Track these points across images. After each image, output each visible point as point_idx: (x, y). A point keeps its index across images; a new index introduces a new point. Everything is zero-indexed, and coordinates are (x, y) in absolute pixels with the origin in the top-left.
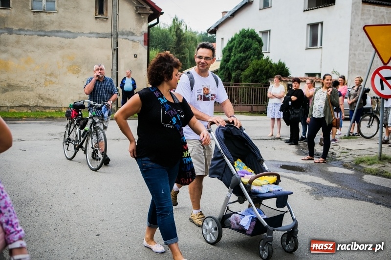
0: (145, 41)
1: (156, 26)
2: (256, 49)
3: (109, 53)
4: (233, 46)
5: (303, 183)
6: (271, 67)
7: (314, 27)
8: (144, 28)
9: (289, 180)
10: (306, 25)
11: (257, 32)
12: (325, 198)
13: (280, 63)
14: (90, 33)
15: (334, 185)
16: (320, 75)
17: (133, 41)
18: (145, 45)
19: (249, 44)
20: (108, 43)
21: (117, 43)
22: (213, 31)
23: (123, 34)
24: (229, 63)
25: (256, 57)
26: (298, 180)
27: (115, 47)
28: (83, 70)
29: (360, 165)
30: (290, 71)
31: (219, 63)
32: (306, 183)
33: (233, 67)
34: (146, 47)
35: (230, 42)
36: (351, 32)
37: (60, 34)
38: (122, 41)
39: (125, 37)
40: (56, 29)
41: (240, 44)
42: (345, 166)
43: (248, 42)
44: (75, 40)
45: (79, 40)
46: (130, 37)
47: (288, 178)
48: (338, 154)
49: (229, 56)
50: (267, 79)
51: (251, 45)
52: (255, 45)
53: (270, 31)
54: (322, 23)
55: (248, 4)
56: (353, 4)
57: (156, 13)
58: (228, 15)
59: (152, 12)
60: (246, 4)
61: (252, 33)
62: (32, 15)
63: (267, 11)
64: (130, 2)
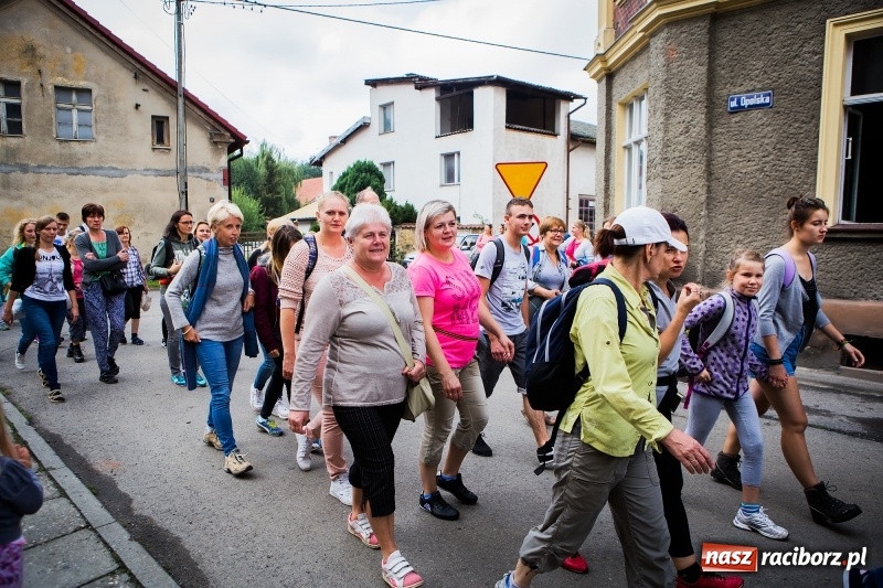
0: (224, 180)
3: (176, 197)
4: (345, 184)
6: (396, 210)
7: (449, 157)
8: (223, 161)
10: (439, 156)
11: (377, 164)
13: (407, 205)
14: (146, 170)
17: (207, 179)
18: (224, 184)
19: (366, 181)
20: (172, 182)
21: (186, 184)
22: (319, 163)
23: (193, 170)
27: (184, 190)
28: (137, 222)
34: (227, 187)
35: (341, 178)
37: (101, 172)
38: (191, 180)
39: (197, 174)
40: (94, 165)
41: (355, 180)
43: (365, 177)
44: (124, 180)
45: (129, 180)
46: (203, 175)
52: (375, 181)
53: (393, 162)
54: (459, 154)
55: (363, 127)
56: (495, 130)
57: (239, 141)
58: (338, 141)
59: (232, 140)
60: (361, 126)
61: (369, 166)
62: (57, 146)
63: (388, 136)
64: (201, 126)
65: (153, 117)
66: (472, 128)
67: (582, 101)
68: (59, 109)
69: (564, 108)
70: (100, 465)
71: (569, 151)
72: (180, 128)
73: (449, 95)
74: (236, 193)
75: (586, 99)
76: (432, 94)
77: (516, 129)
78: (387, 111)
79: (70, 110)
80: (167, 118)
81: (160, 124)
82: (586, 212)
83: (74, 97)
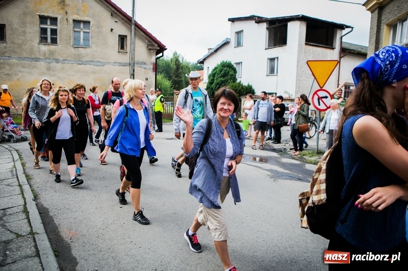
0: (153, 69)
1: (161, 58)
2: (232, 75)
4: (216, 73)
5: (265, 169)
6: (242, 88)
7: (272, 60)
8: (153, 59)
9: (255, 168)
10: (266, 60)
11: (233, 64)
12: (280, 180)
13: (249, 85)
14: (115, 63)
15: (286, 171)
16: (276, 94)
17: (145, 68)
18: (153, 71)
20: (127, 69)
21: (134, 70)
22: (202, 62)
23: (138, 63)
24: (213, 85)
25: (232, 81)
26: (261, 168)
27: (132, 73)
29: (304, 157)
30: (256, 91)
31: (206, 85)
32: (267, 170)
33: (216, 87)
34: (155, 73)
35: (214, 70)
36: (297, 65)
37: (93, 63)
38: (137, 68)
39: (140, 65)
40: (90, 60)
41: (221, 72)
42: (294, 158)
43: (226, 70)
44: (103, 67)
45: (106, 68)
46: (143, 66)
47: (255, 166)
48: (288, 150)
49: (213, 80)
50: (239, 96)
51: (228, 72)
52: (231, 73)
53: (241, 63)
54: (278, 58)
55: (226, 43)
56: (299, 45)
57: (161, 49)
58: (212, 51)
59: (158, 48)
60: (225, 43)
61: (229, 64)
62: (72, 50)
63: (240, 49)
64: (143, 40)
65: (119, 35)
66: (286, 44)
67: (350, 29)
68: (75, 31)
69: (339, 34)
70: (65, 233)
71: (340, 58)
72: (132, 41)
73: (274, 26)
74: (159, 77)
75: (352, 28)
76: (264, 26)
77: (311, 45)
78: (239, 35)
79: (80, 32)
80: (126, 36)
81: (122, 39)
82: (348, 92)
83: (82, 25)
